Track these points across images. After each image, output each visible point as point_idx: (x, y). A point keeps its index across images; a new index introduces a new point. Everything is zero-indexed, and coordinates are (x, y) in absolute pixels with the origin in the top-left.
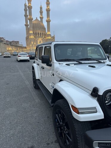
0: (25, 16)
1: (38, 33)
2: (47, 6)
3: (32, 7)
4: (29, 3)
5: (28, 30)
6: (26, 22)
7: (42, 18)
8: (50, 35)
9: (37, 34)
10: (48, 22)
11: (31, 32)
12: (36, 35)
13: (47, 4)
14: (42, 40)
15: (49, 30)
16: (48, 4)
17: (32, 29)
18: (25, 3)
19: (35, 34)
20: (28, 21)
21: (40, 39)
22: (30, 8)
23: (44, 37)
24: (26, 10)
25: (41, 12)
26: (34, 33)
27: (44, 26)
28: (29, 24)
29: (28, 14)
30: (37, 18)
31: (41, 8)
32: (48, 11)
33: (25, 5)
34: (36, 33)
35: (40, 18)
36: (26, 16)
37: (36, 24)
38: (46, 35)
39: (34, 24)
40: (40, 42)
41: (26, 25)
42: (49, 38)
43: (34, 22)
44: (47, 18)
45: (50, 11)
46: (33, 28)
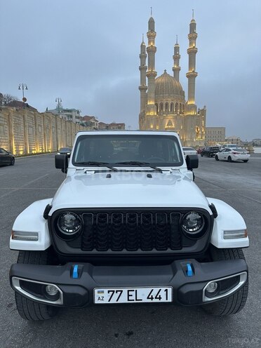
0: (140, 69)
1: (167, 104)
2: (191, 44)
3: (156, 48)
4: (149, 42)
5: (144, 99)
6: (143, 80)
7: (176, 71)
8: (194, 107)
9: (164, 105)
10: (192, 77)
11: (151, 103)
12: (162, 108)
13: (190, 39)
14: (175, 118)
15: (191, 96)
16: (193, 37)
17: (153, 95)
18: (143, 43)
19: (159, 107)
20: (147, 78)
21: (170, 117)
22: (152, 51)
23: (180, 113)
24: (142, 57)
25: (177, 58)
26: (156, 104)
27: (181, 88)
28: (147, 85)
29: (147, 65)
30: (165, 71)
31: (177, 49)
32: (192, 53)
33: (142, 46)
34: (162, 105)
35: (174, 70)
36: (142, 69)
37: (162, 84)
38: (184, 107)
39: (158, 84)
40: (170, 123)
41: (142, 89)
42: (192, 113)
43: (160, 80)
44: (190, 68)
45: (197, 51)
46: (156, 93)
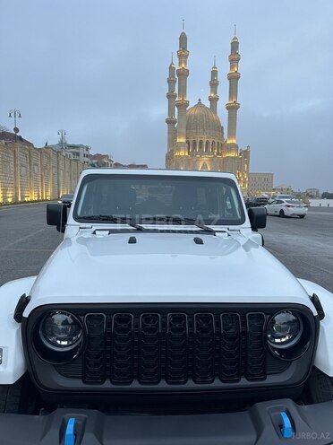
0: (168, 96)
1: (201, 143)
2: (232, 67)
3: (188, 71)
4: (180, 63)
5: (173, 134)
6: (171, 111)
7: (213, 101)
8: (235, 147)
9: (198, 144)
10: (232, 109)
11: (181, 140)
12: (194, 147)
13: (231, 61)
14: (212, 160)
15: (232, 133)
16: (234, 59)
17: (184, 130)
18: (172, 63)
19: (191, 145)
20: (176, 109)
21: (205, 158)
22: (183, 74)
23: (218, 154)
24: (171, 82)
25: (214, 85)
26: (188, 142)
27: (218, 122)
28: (176, 117)
29: (176, 91)
30: (200, 100)
31: (214, 73)
32: (234, 79)
33: (171, 69)
34: (195, 143)
35: (211, 99)
36: (170, 96)
37: (196, 117)
38: (222, 147)
39: (190, 117)
40: (204, 166)
41: (170, 122)
42: (233, 155)
43: (193, 112)
44: (231, 98)
45: (239, 78)
46: (188, 128)
